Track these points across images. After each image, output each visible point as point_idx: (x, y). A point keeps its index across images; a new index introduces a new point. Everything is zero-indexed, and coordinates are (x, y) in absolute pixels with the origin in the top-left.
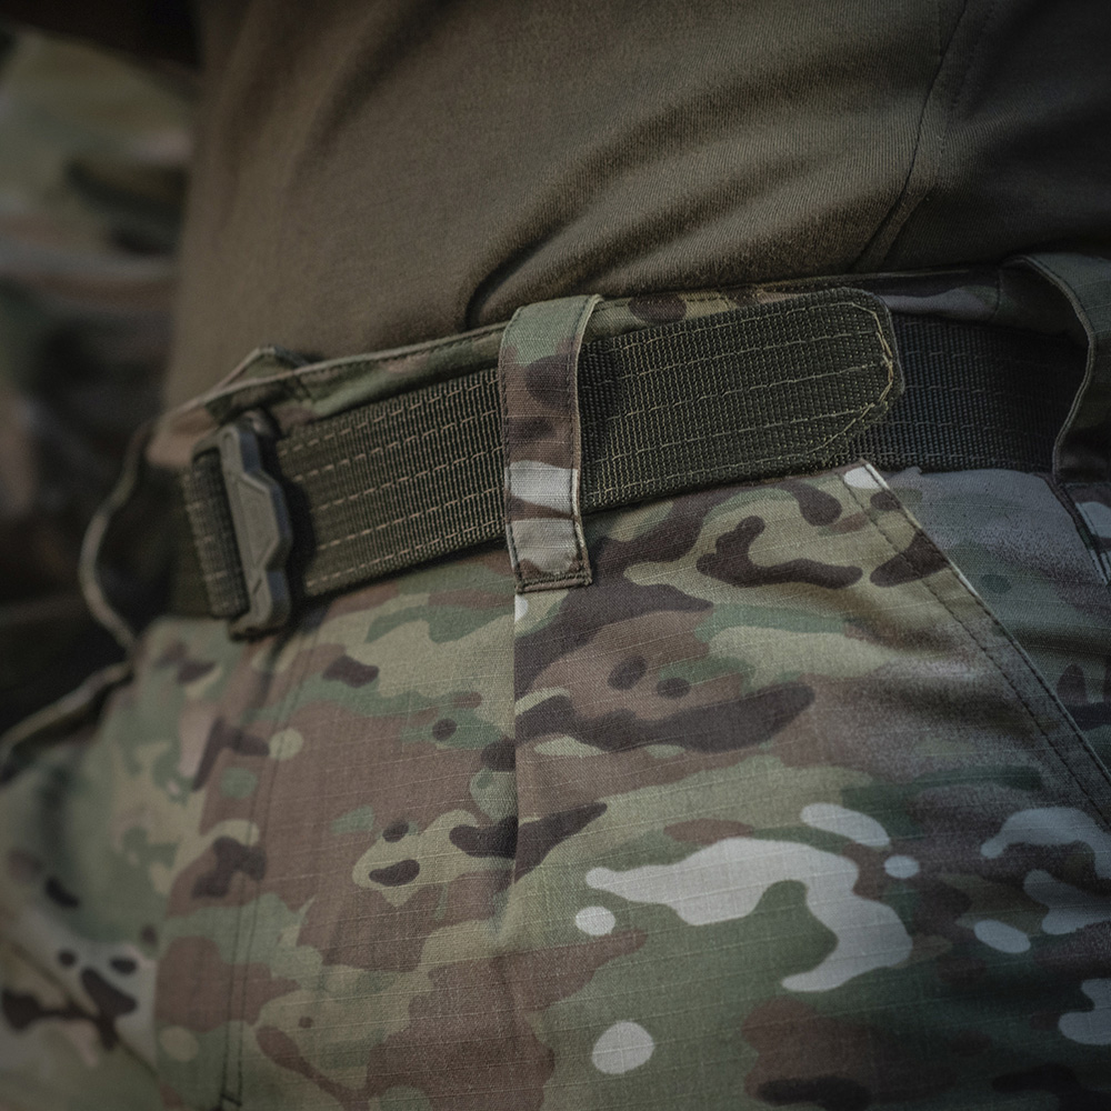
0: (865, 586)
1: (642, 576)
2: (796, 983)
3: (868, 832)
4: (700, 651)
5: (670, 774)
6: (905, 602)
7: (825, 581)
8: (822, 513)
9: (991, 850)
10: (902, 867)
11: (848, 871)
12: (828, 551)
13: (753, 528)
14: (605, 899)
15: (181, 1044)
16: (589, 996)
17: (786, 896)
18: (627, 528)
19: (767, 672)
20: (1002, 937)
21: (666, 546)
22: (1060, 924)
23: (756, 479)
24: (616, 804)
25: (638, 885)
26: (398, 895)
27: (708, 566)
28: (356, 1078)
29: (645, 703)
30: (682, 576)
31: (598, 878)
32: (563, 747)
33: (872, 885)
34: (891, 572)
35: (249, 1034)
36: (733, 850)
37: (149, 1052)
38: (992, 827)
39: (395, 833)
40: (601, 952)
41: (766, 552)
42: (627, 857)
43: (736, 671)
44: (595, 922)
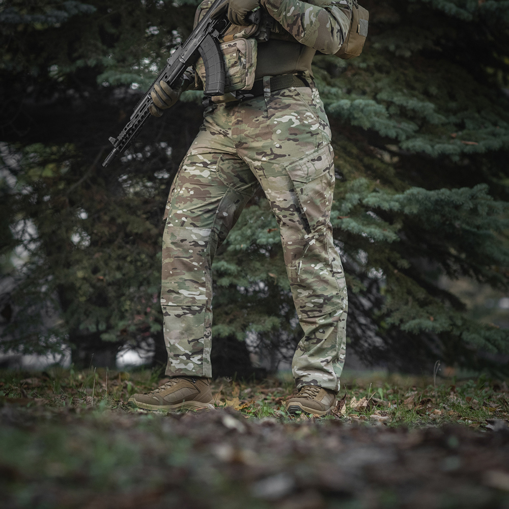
0: (294, 96)
1: (275, 97)
2: (292, 126)
3: (296, 115)
4: (281, 102)
5: (281, 111)
6: (296, 97)
7: (291, 96)
8: (290, 91)
9: (305, 116)
10: (299, 117)
11: (295, 118)
12: (291, 94)
13: (285, 92)
14: (276, 121)
15: (235, 136)
16: (276, 128)
17: (291, 119)
18: (274, 93)
19: (287, 103)
20: (306, 122)
21: (278, 94)
22: (310, 121)
23: (284, 88)
24: (276, 114)
25: (279, 120)
26: (257, 122)
27: (281, 96)
28: (254, 137)
29: (277, 106)
30: (279, 97)
31: (275, 119)
32: (271, 110)
33: (297, 119)
34: (295, 95)
35: (243, 135)
36: (286, 116)
37: (231, 138)
38: (305, 114)
39: (256, 117)
40: (276, 125)
41: (285, 94)
42: (278, 117)
43: (285, 103)
44: (276, 123)
